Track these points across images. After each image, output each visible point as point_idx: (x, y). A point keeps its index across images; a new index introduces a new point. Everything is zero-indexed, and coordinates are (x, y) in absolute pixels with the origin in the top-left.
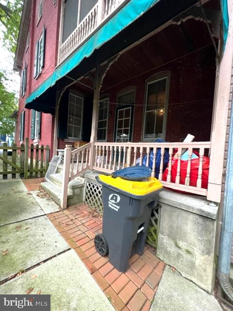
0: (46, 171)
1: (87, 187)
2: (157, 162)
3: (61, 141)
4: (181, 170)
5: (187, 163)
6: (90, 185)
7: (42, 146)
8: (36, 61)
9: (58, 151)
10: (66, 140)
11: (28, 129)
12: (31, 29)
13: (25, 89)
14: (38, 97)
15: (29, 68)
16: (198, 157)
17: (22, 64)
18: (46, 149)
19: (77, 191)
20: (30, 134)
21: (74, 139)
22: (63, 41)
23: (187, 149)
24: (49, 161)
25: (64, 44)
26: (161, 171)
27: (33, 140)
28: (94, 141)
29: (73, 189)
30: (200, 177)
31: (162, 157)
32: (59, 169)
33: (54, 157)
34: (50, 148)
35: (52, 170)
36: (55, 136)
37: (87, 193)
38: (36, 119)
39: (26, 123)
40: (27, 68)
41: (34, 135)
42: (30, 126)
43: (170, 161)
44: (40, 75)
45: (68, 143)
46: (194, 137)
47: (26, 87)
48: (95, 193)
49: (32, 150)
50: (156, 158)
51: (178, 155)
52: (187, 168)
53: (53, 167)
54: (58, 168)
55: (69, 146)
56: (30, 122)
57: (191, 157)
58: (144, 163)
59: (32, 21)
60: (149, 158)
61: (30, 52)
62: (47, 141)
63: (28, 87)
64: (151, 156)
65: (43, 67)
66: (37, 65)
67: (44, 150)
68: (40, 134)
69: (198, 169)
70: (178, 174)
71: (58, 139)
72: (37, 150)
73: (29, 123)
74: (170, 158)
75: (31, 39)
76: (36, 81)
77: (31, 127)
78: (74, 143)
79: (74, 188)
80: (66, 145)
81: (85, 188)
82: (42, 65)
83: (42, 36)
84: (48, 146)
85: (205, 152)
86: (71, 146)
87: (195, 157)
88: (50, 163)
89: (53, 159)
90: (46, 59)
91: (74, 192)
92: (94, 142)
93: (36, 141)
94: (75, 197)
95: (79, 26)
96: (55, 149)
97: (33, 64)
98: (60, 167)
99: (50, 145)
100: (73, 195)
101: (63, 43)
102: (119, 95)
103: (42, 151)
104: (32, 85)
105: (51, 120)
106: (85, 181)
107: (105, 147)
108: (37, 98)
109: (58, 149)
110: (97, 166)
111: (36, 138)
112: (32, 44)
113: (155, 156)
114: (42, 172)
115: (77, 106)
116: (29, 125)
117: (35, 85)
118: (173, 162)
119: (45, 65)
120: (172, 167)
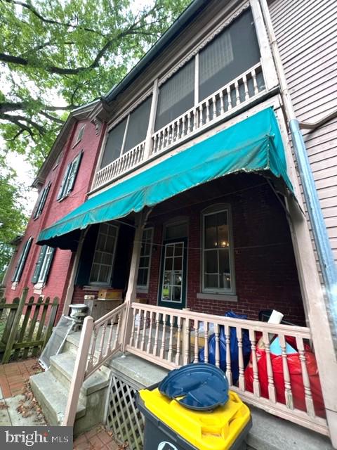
0: (43, 344)
1: (114, 389)
2: (232, 350)
3: (78, 289)
4: (273, 373)
5: (281, 360)
6: (118, 385)
7: (48, 300)
8: (63, 182)
9: (71, 308)
10: (86, 288)
11: (32, 266)
12: (65, 150)
13: (42, 210)
14: (58, 235)
15: (52, 188)
16: (296, 352)
17: (45, 181)
18: (53, 305)
19: (95, 398)
20: (32, 274)
21: (98, 286)
22: (101, 167)
23: (276, 336)
24: (54, 325)
25: (103, 170)
26: (241, 371)
27: (35, 284)
28: (132, 301)
29: (87, 395)
30: (308, 392)
31: (240, 345)
32: (67, 343)
33: (64, 317)
34: (59, 302)
35: (55, 343)
36: (70, 282)
37: (111, 403)
38: (47, 253)
39: (31, 255)
40: (50, 187)
41: (39, 276)
42: (36, 262)
43: (253, 353)
44: (66, 198)
45: (89, 293)
46: (283, 316)
47: (44, 209)
48: (127, 406)
49: (29, 308)
50: (230, 344)
51: (264, 344)
52: (282, 370)
53: (57, 338)
54: (66, 341)
55: (90, 297)
56: (38, 255)
57: (285, 351)
58: (212, 351)
59: (68, 142)
60: (219, 342)
61: (58, 171)
62: (56, 291)
63: (45, 210)
64: (222, 339)
65: (72, 190)
66: (64, 186)
67: (50, 306)
68: (48, 276)
69: (301, 374)
70: (271, 381)
71: (75, 286)
72: (38, 307)
73: (35, 256)
74: (253, 347)
75: (62, 159)
76: (59, 204)
77: (37, 264)
78: (98, 292)
79: (89, 393)
80: (86, 297)
81: (109, 390)
82: (70, 188)
83: (77, 159)
84: (56, 298)
85: (305, 346)
86: (93, 296)
87: (291, 351)
88: (54, 329)
89: (60, 321)
90: (77, 182)
91: (88, 402)
92: (131, 303)
93: (40, 285)
94: (90, 414)
95: (122, 156)
96: (67, 304)
97: (59, 185)
98: (71, 339)
99: (60, 298)
100: (87, 409)
101: (101, 168)
102: (167, 226)
103: (46, 307)
104: (52, 208)
105: (70, 258)
106: (111, 374)
107: (149, 312)
108: (56, 237)
109: (72, 303)
110: (133, 345)
111: (41, 281)
112: (64, 163)
113: (227, 341)
114: (36, 347)
115: (109, 237)
116: (33, 260)
117: (55, 208)
118: (258, 355)
119: (75, 188)
120: (258, 364)
